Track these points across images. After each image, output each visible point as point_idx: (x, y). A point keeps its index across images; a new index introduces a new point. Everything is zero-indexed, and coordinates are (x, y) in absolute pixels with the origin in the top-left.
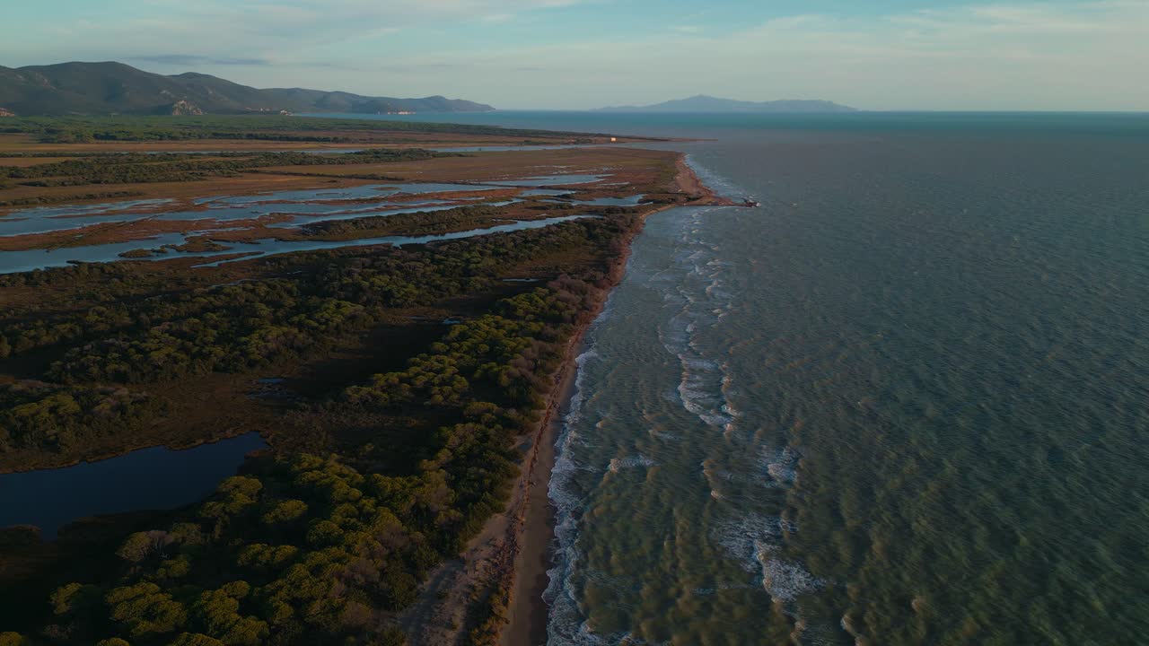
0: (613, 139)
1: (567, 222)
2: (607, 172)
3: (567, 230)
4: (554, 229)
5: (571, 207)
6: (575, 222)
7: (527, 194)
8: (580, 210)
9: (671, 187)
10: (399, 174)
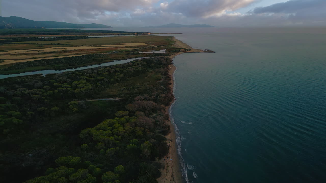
0: (149, 33)
1: (137, 61)
2: (149, 42)
3: (138, 64)
4: (131, 64)
5: (139, 54)
6: (141, 60)
7: (119, 49)
8: (142, 55)
9: (175, 46)
10: (69, 44)
